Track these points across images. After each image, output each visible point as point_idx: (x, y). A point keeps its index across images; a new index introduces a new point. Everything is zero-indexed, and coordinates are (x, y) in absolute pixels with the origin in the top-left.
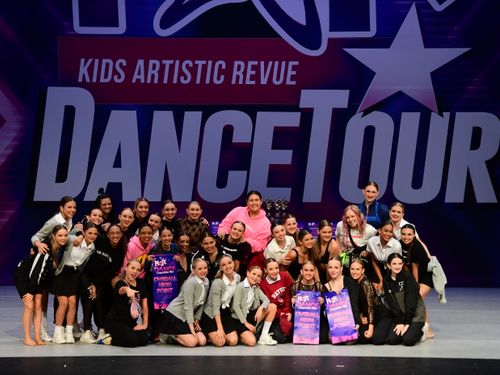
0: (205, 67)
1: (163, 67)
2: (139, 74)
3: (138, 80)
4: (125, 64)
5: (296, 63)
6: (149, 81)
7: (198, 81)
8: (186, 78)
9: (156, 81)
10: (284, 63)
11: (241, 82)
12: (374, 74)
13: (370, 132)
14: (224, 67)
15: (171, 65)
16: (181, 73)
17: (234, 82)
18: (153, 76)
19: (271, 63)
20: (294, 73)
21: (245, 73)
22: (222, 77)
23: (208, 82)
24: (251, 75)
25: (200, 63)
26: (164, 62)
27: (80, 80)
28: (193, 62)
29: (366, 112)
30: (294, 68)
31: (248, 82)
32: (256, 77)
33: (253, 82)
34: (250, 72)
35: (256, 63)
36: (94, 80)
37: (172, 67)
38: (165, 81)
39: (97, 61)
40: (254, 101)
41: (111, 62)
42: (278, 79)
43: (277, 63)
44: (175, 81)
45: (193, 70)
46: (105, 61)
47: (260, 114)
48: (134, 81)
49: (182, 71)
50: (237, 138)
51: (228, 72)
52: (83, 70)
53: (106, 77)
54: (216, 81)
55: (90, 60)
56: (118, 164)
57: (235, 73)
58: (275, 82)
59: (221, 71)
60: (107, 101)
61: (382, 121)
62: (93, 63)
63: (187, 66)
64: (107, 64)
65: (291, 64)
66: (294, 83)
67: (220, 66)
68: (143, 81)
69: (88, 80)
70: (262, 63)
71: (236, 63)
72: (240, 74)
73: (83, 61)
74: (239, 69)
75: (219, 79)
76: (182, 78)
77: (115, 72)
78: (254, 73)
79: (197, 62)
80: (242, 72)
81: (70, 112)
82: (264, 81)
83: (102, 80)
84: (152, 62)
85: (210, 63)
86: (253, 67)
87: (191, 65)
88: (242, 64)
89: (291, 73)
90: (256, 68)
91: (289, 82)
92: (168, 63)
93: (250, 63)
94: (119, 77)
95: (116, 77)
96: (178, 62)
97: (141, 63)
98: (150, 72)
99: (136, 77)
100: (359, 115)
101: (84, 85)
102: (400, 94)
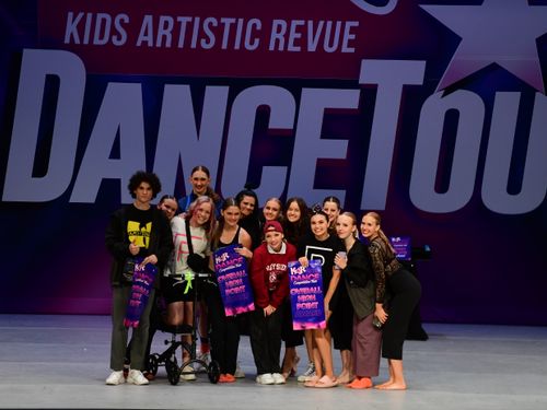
0: (233, 27)
1: (177, 25)
2: (146, 34)
3: (145, 43)
4: (127, 20)
5: (356, 24)
6: (159, 44)
7: (224, 46)
8: (208, 42)
9: (168, 45)
10: (339, 24)
11: (281, 48)
12: (460, 39)
13: (452, 118)
14: (259, 27)
15: (188, 23)
16: (202, 34)
17: (272, 48)
18: (164, 37)
19: (322, 23)
20: (353, 37)
21: (287, 36)
22: (257, 41)
23: (237, 47)
24: (296, 39)
25: (227, 22)
26: (179, 19)
27: (67, 41)
28: (219, 20)
29: (448, 91)
30: (353, 30)
31: (291, 48)
32: (302, 42)
33: (298, 49)
34: (294, 35)
35: (302, 23)
36: (86, 42)
37: (190, 26)
38: (181, 45)
39: (89, 16)
40: (298, 74)
41: (108, 17)
42: (331, 45)
43: (330, 23)
44: (194, 45)
45: (218, 31)
46: (100, 16)
47: (306, 92)
48: (139, 44)
49: (204, 32)
50: (274, 123)
51: (264, 35)
52: (71, 28)
53: (101, 37)
54: (248, 46)
55: (81, 15)
56: (115, 153)
57: (274, 35)
58: (327, 49)
59: (255, 33)
60: (103, 69)
61: (468, 104)
62: (84, 19)
63: (210, 24)
64: (104, 21)
65: (349, 24)
66: (352, 50)
67: (254, 25)
68: (150, 44)
69: (77, 41)
70: (310, 23)
71: (276, 23)
72: (281, 36)
73: (71, 15)
74: (279, 30)
75: (252, 43)
76: (203, 41)
77: (114, 31)
78: (299, 36)
79: (223, 20)
80: (283, 35)
81: (52, 84)
82: (312, 47)
83: (97, 41)
84: (163, 19)
85: (241, 21)
86: (299, 29)
87: (215, 24)
88: (284, 24)
89: (348, 36)
90: (302, 30)
91: (345, 49)
92: (184, 20)
93: (295, 23)
94: (119, 38)
95: (114, 38)
96: (197, 20)
97: (148, 19)
98: (161, 32)
99: (141, 38)
100: (437, 95)
101: (72, 47)
102: (494, 67)
